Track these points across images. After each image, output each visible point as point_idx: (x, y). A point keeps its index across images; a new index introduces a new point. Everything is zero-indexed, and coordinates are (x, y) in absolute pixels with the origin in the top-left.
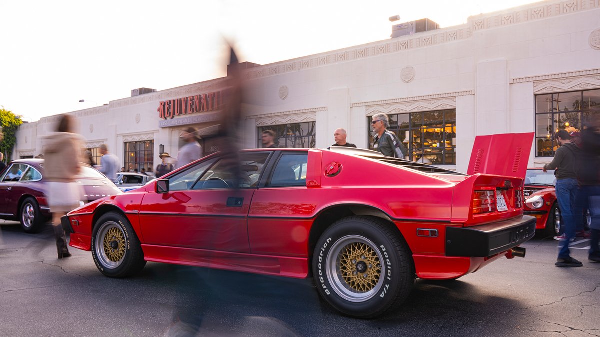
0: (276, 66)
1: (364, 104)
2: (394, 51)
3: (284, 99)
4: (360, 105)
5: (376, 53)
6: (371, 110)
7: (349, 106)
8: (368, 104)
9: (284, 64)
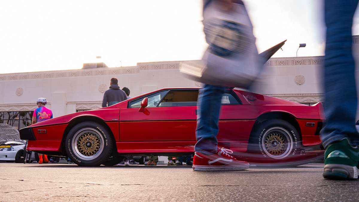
0: (15, 75)
1: (75, 103)
2: (95, 75)
3: (19, 96)
4: (72, 103)
5: (84, 75)
6: (79, 106)
7: (65, 103)
8: (78, 103)
9: (20, 75)
